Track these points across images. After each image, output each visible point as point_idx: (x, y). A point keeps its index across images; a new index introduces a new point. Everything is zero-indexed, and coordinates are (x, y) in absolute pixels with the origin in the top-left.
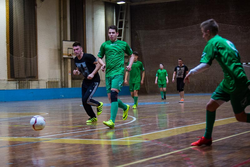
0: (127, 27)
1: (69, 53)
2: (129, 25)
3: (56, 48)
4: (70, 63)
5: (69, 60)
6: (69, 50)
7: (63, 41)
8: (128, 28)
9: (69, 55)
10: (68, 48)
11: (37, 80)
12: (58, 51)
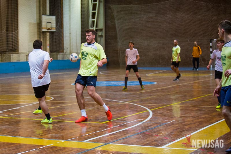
1: (48, 27)
3: (36, 22)
4: (49, 37)
5: (48, 34)
6: (48, 24)
7: (43, 16)
8: (102, 2)
9: (48, 29)
10: (47, 22)
11: (18, 53)
12: (37, 24)
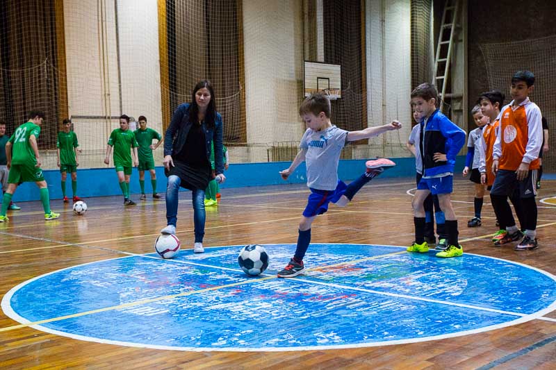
0: (460, 38)
1: (320, 88)
2: (463, 36)
6: (321, 81)
7: (306, 63)
8: (461, 41)
10: (318, 78)
12: (296, 84)
